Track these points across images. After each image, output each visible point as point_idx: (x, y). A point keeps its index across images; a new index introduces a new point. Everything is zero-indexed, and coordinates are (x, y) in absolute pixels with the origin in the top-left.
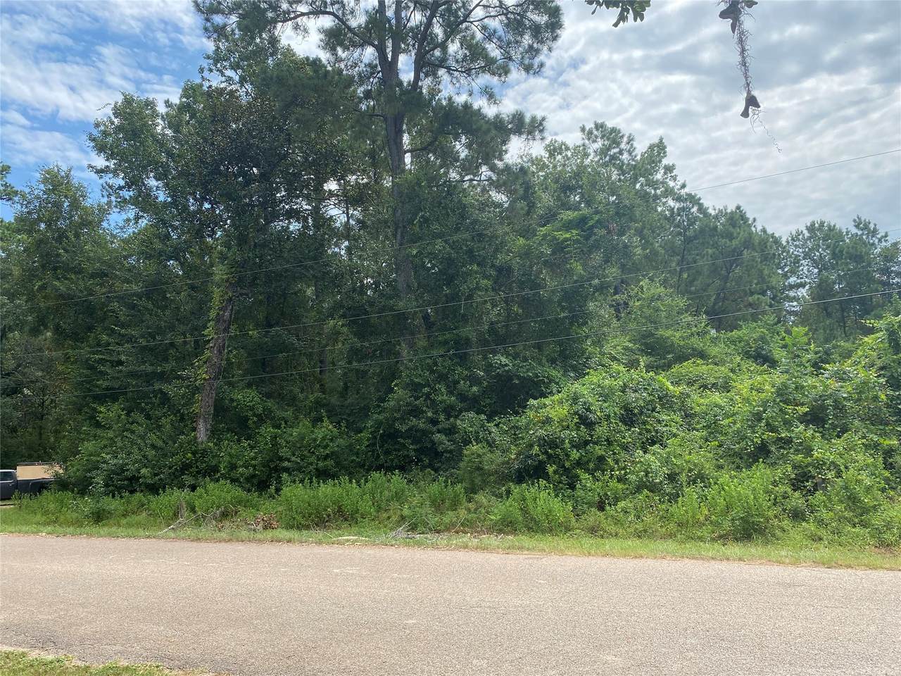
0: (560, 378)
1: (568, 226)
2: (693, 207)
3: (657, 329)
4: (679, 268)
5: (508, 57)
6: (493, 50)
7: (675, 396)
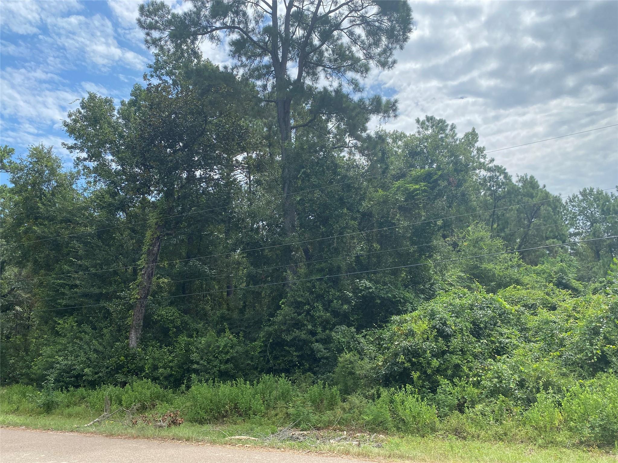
0: (413, 299)
1: (416, 180)
2: (500, 175)
3: (481, 263)
4: (491, 219)
5: (369, 56)
6: (357, 51)
7: (511, 313)
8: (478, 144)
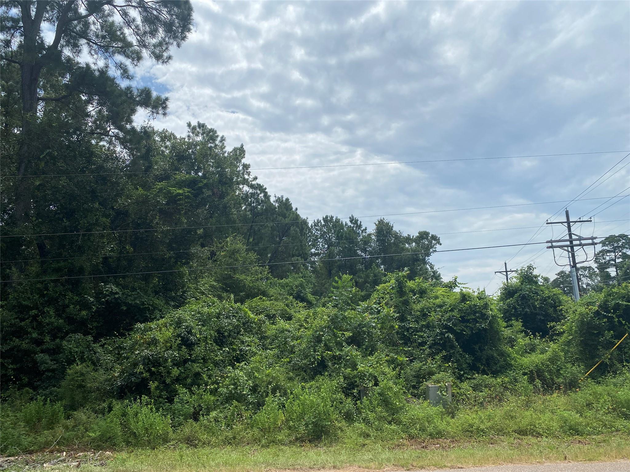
0: (163, 306)
1: (180, 185)
2: (261, 193)
3: (235, 274)
4: (248, 233)
5: (142, 44)
6: (130, 35)
7: (254, 322)
8: (244, 161)
